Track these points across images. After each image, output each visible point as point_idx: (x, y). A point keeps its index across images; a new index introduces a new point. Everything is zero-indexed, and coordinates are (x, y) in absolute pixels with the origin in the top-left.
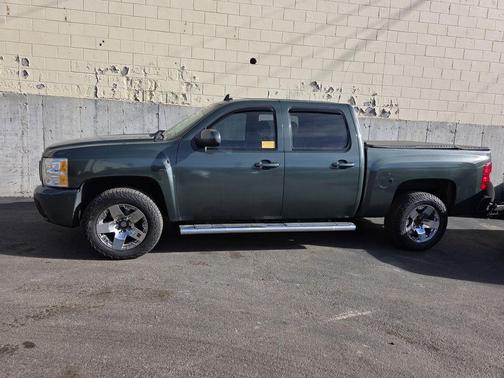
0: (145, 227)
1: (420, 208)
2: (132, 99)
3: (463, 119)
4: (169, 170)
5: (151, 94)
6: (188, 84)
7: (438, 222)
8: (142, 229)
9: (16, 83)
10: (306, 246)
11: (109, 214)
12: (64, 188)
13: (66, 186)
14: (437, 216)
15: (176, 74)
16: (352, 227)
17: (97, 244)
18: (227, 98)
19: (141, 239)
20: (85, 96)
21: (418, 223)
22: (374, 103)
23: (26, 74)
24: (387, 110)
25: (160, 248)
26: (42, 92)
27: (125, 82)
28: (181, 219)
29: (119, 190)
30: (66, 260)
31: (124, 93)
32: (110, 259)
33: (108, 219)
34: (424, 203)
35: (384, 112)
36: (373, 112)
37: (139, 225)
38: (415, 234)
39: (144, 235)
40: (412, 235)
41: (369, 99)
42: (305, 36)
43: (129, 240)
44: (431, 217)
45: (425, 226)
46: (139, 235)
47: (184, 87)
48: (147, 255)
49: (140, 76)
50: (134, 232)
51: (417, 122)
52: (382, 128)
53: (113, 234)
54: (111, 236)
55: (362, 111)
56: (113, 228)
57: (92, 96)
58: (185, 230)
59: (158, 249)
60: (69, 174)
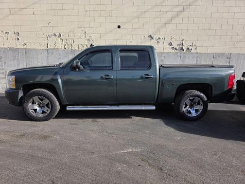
0: (50, 106)
1: (191, 98)
2: (63, 48)
3: (235, 51)
4: (60, 81)
5: (72, 46)
6: (88, 40)
7: (202, 106)
8: (49, 108)
9: (14, 43)
10: (132, 117)
11: (33, 101)
12: (14, 89)
13: (15, 88)
14: (201, 102)
15: (82, 36)
16: (154, 108)
17: (29, 114)
18: (91, 45)
19: (48, 112)
20: (43, 48)
21: (191, 106)
22: (183, 45)
23: (18, 39)
24: (190, 48)
25: (58, 116)
26: (25, 47)
27: (60, 40)
28: (67, 103)
29: (37, 90)
30: (17, 121)
31: (60, 46)
32: (34, 121)
33: (33, 103)
34: (193, 96)
35: (188, 49)
36: (182, 49)
37: (47, 105)
38: (189, 112)
39: (49, 110)
40: (187, 113)
41: (180, 42)
42: (144, 12)
43: (43, 112)
44: (199, 104)
45: (195, 108)
46: (47, 110)
47: (87, 41)
48: (52, 120)
49: (67, 37)
50: (45, 109)
51: (208, 54)
52: (187, 57)
53: (36, 109)
54: (35, 110)
55: (176, 49)
56: (36, 107)
57: (46, 48)
58: (69, 108)
59: (57, 117)
60: (16, 82)
